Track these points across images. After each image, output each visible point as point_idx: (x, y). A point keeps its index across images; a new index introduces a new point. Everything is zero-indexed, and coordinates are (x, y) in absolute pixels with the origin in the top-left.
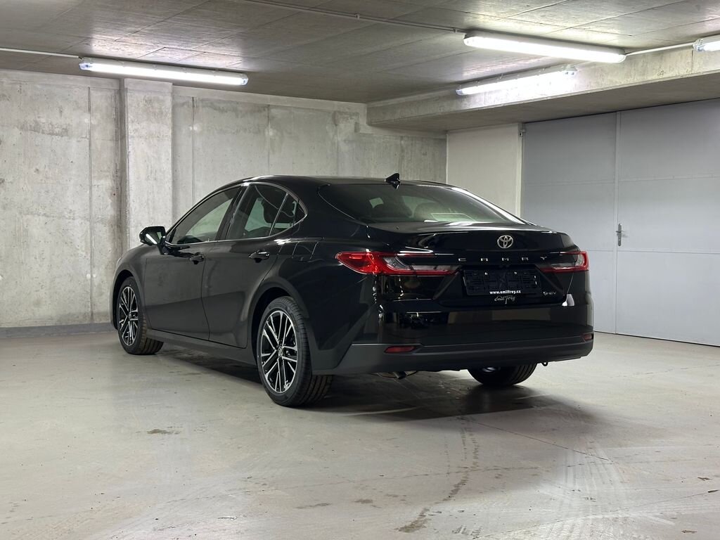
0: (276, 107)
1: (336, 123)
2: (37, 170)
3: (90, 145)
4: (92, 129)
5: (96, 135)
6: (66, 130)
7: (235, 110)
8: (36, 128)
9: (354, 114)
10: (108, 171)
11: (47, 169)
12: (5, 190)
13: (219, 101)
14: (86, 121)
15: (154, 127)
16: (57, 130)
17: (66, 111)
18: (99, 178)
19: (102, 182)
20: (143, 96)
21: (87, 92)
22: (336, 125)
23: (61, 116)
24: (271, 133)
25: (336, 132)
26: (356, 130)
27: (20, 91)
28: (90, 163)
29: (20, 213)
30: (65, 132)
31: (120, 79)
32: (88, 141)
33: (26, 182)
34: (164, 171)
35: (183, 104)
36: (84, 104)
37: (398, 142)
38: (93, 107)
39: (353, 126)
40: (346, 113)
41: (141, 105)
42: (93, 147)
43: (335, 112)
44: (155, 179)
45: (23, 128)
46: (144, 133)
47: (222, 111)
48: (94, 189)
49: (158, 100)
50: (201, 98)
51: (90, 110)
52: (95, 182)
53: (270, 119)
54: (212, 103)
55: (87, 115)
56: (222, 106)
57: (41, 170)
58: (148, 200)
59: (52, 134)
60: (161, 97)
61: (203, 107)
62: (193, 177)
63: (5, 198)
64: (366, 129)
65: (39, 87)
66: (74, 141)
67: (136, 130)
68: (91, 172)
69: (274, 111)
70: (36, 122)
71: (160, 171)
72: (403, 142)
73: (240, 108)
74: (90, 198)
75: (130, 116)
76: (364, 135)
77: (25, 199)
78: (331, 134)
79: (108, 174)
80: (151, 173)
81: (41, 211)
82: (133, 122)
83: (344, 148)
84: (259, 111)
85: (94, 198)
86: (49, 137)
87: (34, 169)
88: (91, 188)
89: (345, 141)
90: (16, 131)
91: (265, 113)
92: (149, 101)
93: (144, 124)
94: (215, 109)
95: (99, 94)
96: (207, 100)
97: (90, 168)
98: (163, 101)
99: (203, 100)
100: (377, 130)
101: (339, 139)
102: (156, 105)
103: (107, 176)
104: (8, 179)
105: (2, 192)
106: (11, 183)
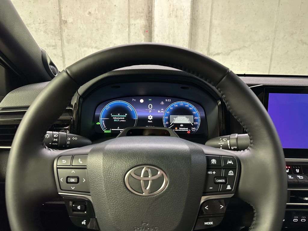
2: (90, 13)
10: (142, 13)
11: (97, 12)
12: (68, 29)
18: (136, 19)
19: (138, 21)
28: (129, 6)
29: (79, 46)
33: (82, 22)
34: (184, 9)
44: (176, 16)
48: (132, 27)
52: (132, 22)
57: (93, 12)
58: (169, 34)
62: (211, 16)
63: (68, 35)
68: (129, 13)
71: (181, 9)
74: (129, 35)
77: (83, 36)
79: (142, 14)
80: (173, 11)
81: (94, 45)
85: (132, 34)
87: (88, 12)
88: (129, 27)
97: (129, 10)
103: (142, 16)
104: (70, 20)
105: (66, 30)
106: (72, 23)
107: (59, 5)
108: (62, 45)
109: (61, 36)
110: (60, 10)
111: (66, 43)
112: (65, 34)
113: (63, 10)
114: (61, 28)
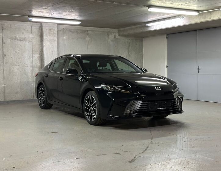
0: (90, 31)
1: (108, 35)
3: (32, 44)
4: (32, 38)
5: (34, 40)
6: (25, 39)
7: (77, 32)
8: (15, 39)
9: (114, 32)
11: (19, 51)
13: (72, 29)
14: (31, 36)
15: (52, 38)
16: (22, 39)
17: (25, 33)
18: (35, 54)
19: (36, 55)
20: (48, 28)
21: (31, 27)
22: (109, 36)
23: (23, 35)
24: (88, 39)
25: (109, 38)
26: (115, 37)
27: (10, 27)
29: (11, 65)
30: (24, 40)
31: (41, 23)
32: (31, 42)
33: (13, 55)
35: (61, 30)
36: (30, 31)
37: (128, 41)
38: (33, 32)
39: (114, 36)
40: (111, 32)
41: (48, 31)
42: (33, 44)
43: (108, 32)
44: (52, 54)
45: (11, 39)
46: (48, 39)
47: (73, 32)
48: (34, 57)
49: (53, 29)
50: (66, 28)
51: (32, 33)
52: (34, 55)
53: (88, 34)
54: (70, 30)
55: (31, 34)
56: (73, 30)
57: (17, 52)
59: (20, 40)
60: (54, 28)
61: (67, 31)
62: (64, 53)
64: (118, 37)
65: (16, 26)
66: (27, 42)
67: (46, 39)
68: (32, 52)
69: (89, 32)
70: (15, 37)
71: (54, 51)
72: (129, 41)
73: (78, 31)
74: (32, 60)
75: (44, 34)
76: (117, 39)
77: (13, 61)
78: (107, 39)
79: (38, 52)
80: (51, 52)
81: (17, 65)
82: (45, 36)
83: (111, 43)
84: (84, 32)
85: (34, 60)
86: (19, 41)
87: (15, 51)
88: (32, 57)
89: (111, 41)
90: (9, 40)
91: (87, 32)
92: (50, 30)
93: (49, 37)
94: (71, 32)
95: (34, 28)
96: (68, 29)
97: (32, 50)
98: (54, 29)
99: (67, 29)
100: (121, 37)
101: (110, 40)
102: (52, 31)
104: (7, 55)
105: (5, 59)
106: (8, 56)
107: (3, 49)
108: (3, 65)
109: (3, 61)
110: (3, 51)
111: (5, 64)
112: (5, 60)
113: (4, 50)
114: (3, 58)
